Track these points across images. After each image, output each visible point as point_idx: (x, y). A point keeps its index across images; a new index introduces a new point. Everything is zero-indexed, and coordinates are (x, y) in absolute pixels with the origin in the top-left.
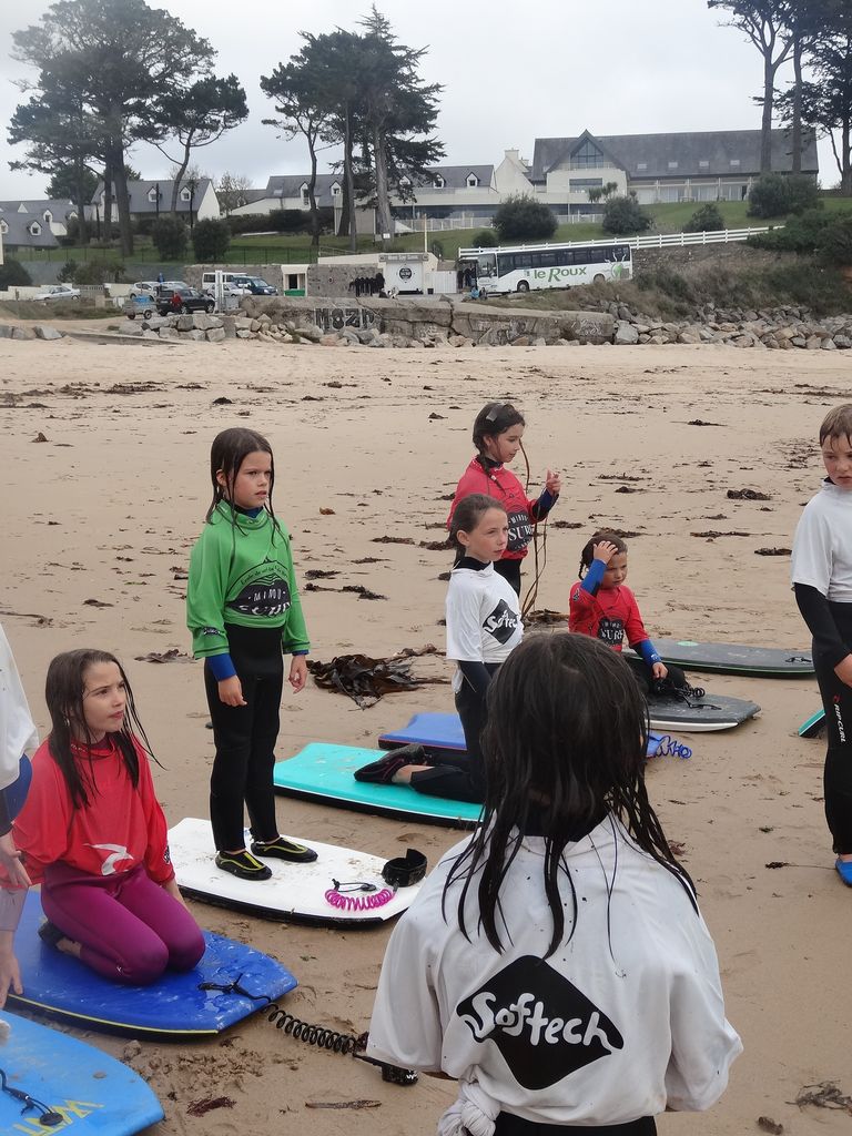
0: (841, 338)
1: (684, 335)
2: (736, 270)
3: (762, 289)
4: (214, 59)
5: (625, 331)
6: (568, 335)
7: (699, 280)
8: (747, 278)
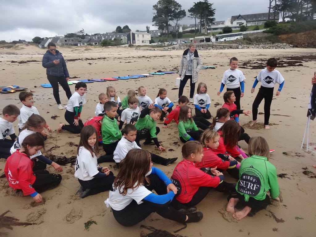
0: (276, 47)
1: (249, 47)
2: (260, 37)
3: (264, 39)
4: (181, 7)
5: (240, 47)
6: (231, 48)
7: (253, 38)
8: (262, 38)
